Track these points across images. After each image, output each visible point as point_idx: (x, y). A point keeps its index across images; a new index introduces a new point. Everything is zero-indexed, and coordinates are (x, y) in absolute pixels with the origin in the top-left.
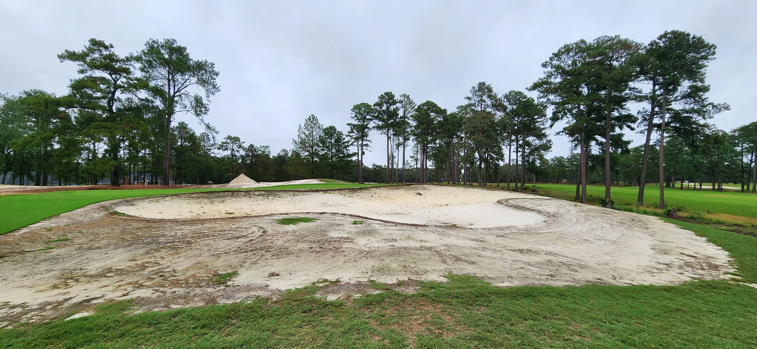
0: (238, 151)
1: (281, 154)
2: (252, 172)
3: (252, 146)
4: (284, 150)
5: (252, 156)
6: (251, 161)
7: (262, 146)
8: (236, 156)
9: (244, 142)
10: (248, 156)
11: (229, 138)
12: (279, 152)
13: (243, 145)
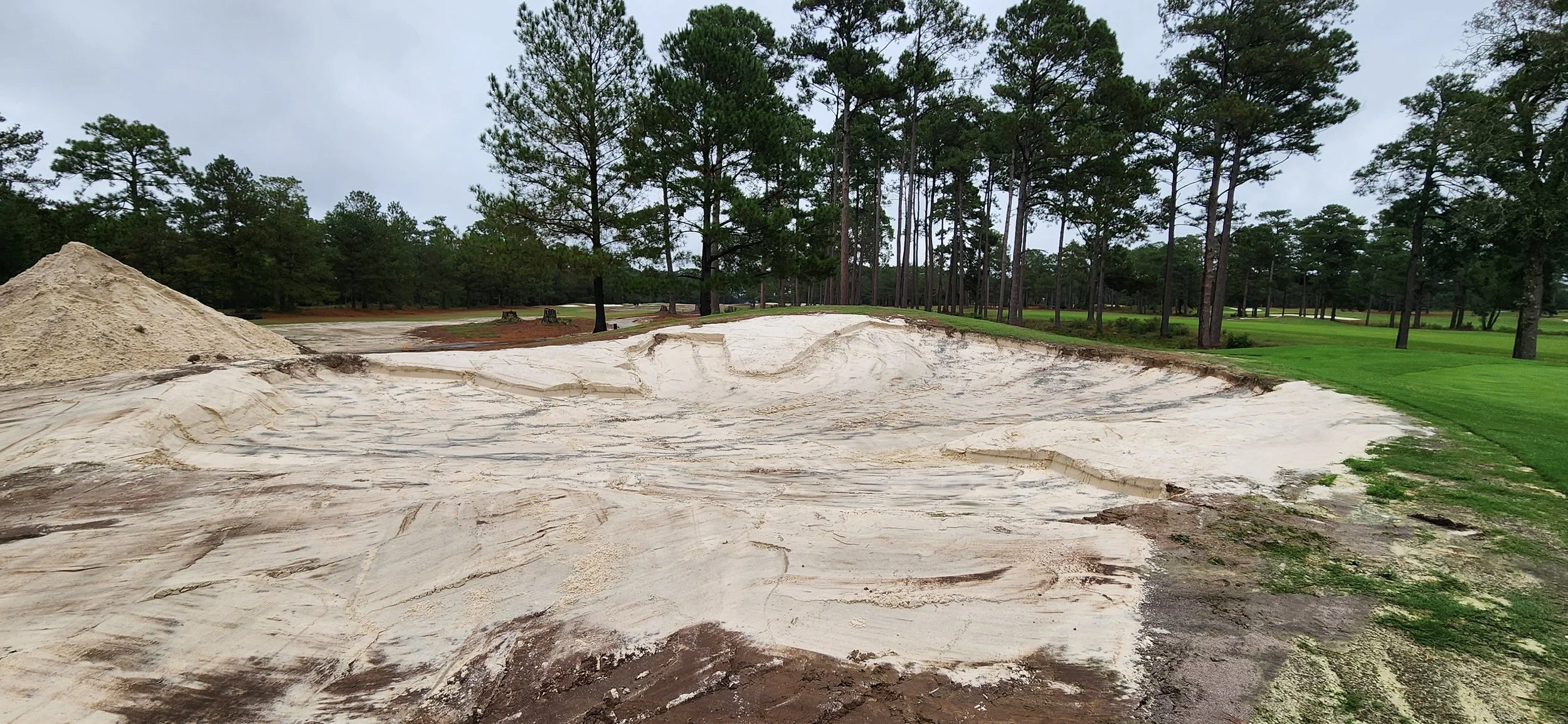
0: (161, 184)
1: (349, 209)
2: (235, 266)
3: (223, 166)
4: (360, 194)
5: (228, 206)
6: (230, 226)
7: (270, 175)
8: (153, 203)
9: (186, 152)
10: (213, 204)
11: (110, 125)
12: (343, 200)
13: (185, 160)
